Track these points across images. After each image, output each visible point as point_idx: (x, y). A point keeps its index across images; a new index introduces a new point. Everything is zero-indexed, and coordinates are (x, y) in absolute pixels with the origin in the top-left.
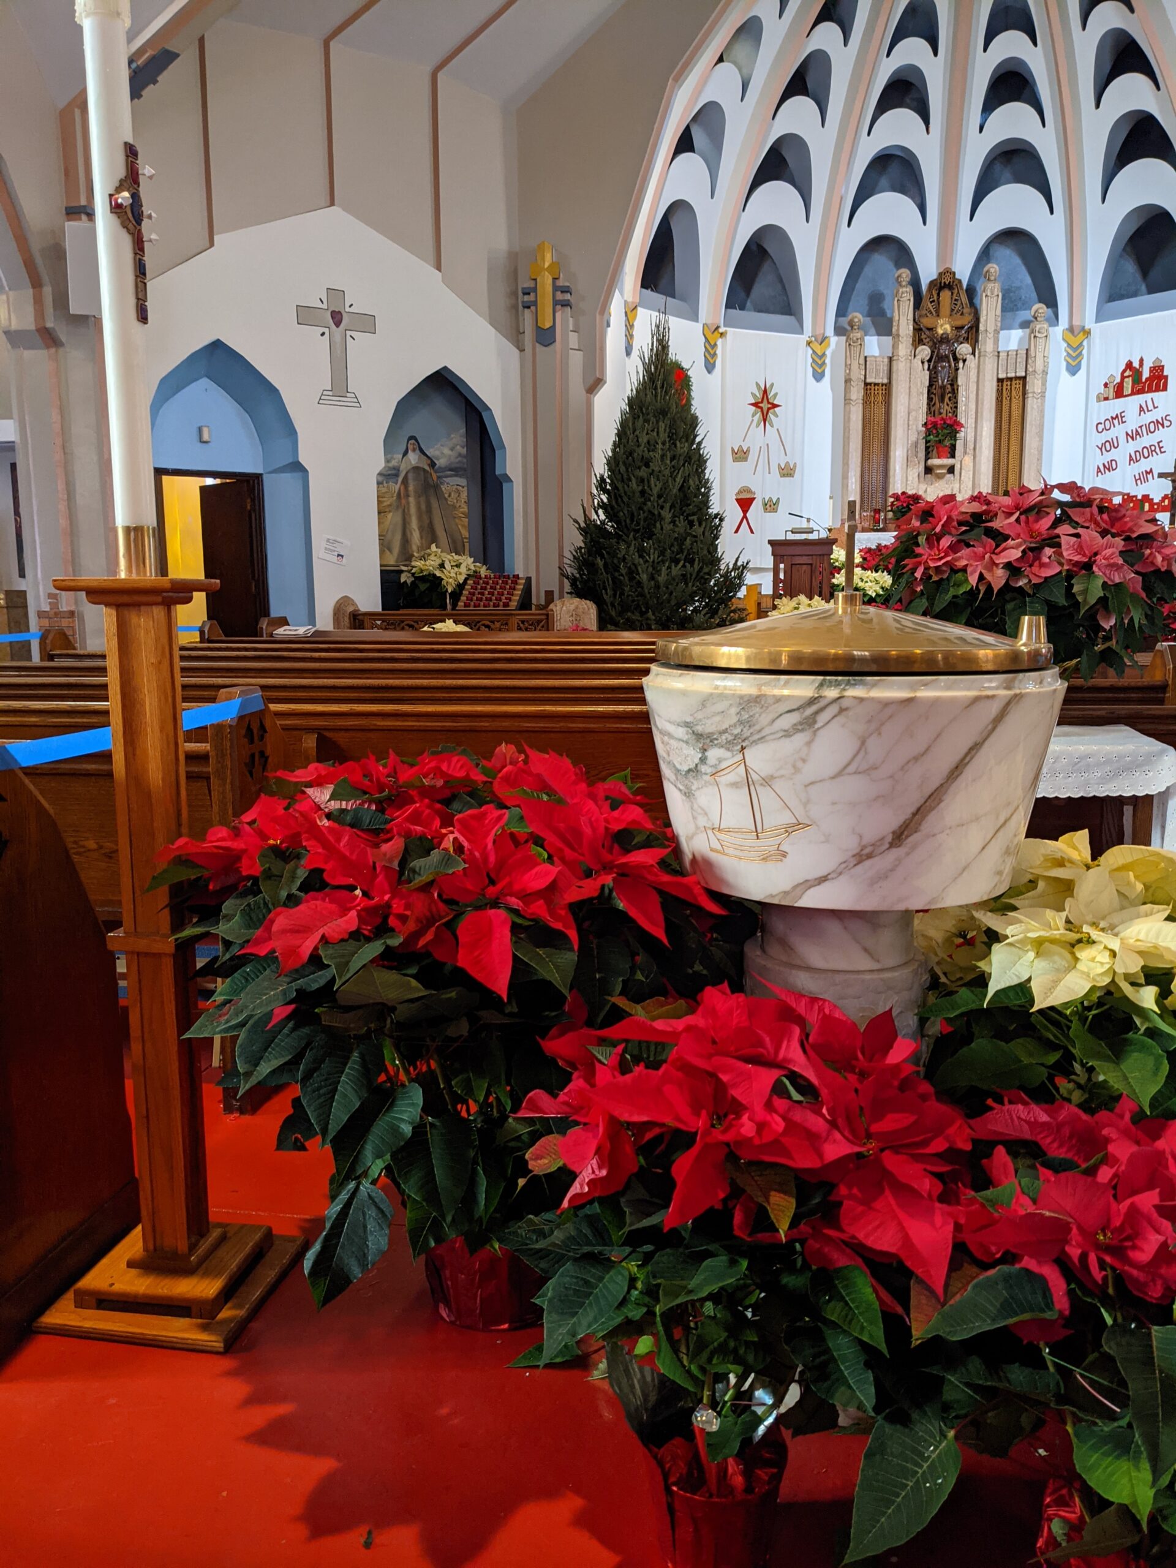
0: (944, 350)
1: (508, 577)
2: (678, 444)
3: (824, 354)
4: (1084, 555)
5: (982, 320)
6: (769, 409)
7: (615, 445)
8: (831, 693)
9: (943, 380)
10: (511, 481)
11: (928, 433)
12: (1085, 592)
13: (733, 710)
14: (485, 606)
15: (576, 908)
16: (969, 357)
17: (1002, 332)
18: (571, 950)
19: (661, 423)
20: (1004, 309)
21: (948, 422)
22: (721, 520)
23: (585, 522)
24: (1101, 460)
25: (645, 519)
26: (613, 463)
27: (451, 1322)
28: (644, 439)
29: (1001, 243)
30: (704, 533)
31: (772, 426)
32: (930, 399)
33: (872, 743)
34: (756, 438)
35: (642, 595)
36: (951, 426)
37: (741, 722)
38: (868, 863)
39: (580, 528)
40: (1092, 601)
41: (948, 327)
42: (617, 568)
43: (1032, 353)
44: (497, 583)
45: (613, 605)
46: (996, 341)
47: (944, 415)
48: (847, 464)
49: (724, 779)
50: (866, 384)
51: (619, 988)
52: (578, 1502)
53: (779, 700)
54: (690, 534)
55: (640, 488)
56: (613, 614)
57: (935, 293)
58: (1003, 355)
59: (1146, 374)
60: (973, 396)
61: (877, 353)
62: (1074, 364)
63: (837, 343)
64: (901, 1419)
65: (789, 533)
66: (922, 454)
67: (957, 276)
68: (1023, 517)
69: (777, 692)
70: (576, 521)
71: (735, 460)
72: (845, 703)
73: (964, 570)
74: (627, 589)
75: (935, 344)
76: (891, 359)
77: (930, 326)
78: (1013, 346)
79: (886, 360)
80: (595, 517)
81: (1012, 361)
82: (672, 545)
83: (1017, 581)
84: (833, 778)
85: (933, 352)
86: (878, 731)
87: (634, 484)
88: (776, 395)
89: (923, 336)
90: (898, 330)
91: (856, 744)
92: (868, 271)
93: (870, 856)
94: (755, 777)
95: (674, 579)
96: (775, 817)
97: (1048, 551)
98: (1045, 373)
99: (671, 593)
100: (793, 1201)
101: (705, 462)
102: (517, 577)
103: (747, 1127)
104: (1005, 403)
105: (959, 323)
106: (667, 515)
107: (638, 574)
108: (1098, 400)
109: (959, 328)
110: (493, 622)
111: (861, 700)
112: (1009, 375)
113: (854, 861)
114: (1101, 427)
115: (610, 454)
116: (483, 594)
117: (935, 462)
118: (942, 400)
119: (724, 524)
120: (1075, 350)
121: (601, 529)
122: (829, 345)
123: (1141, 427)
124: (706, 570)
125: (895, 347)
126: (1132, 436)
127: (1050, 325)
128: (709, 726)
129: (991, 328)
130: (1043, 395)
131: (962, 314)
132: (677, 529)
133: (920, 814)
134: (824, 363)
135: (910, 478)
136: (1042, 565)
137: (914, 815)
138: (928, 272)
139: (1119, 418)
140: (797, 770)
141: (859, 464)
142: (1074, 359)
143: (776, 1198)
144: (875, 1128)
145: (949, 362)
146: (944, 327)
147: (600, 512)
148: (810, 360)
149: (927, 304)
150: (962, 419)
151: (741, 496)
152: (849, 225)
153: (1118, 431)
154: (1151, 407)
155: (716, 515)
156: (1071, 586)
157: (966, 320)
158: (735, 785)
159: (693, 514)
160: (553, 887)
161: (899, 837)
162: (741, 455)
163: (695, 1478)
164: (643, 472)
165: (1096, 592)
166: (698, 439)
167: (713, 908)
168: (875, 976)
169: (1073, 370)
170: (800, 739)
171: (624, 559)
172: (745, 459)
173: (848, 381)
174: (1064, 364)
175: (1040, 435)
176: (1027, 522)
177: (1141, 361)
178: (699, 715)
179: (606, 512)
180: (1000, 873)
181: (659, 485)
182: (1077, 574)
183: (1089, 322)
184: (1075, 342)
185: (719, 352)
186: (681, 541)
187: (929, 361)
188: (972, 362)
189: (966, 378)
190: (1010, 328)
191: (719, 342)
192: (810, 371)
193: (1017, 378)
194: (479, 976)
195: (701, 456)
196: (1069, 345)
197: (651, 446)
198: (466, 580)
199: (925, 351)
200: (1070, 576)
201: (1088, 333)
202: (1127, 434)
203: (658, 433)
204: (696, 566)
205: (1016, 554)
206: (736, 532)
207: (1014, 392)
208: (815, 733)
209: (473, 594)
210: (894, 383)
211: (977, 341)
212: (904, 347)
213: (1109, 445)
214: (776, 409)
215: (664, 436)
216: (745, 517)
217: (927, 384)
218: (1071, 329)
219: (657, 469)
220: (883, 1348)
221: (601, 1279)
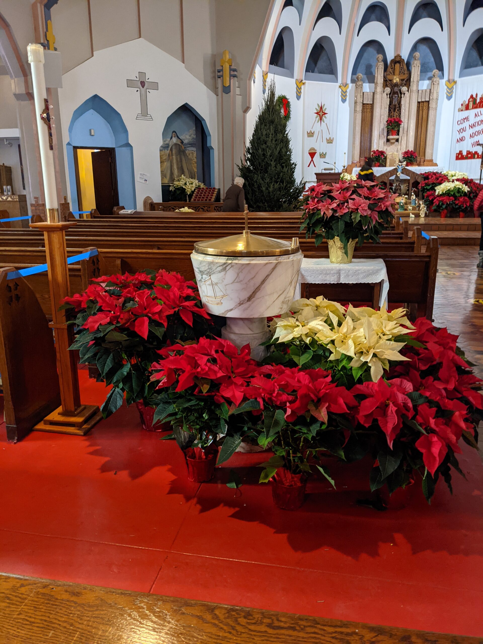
0: (396, 89)
1: (211, 189)
2: (278, 134)
3: (346, 91)
4: (356, 206)
5: (412, 76)
6: (323, 115)
7: (254, 135)
8: (230, 262)
9: (395, 102)
10: (213, 149)
11: (388, 125)
12: (355, 218)
13: (207, 265)
14: (202, 200)
15: (168, 317)
16: (406, 93)
17: (420, 82)
18: (164, 327)
19: (271, 126)
20: (421, 72)
21: (396, 120)
22: (295, 165)
23: (242, 166)
24: (459, 136)
25: (265, 165)
26: (252, 142)
27: (146, 430)
28: (264, 133)
29: (421, 43)
30: (288, 171)
31: (324, 122)
32: (390, 110)
33: (240, 274)
34: (317, 127)
35: (263, 196)
36: (398, 122)
37: (209, 268)
38: (242, 305)
39: (239, 169)
40: (357, 221)
41: (398, 79)
42: (253, 185)
43: (432, 91)
44: (207, 191)
45: (251, 199)
46: (418, 85)
47: (395, 117)
48: (355, 138)
49: (208, 283)
50: (363, 104)
51: (179, 338)
52: (169, 467)
53: (217, 263)
54: (282, 172)
55: (263, 153)
56: (252, 203)
57: (393, 65)
58: (420, 92)
59: (478, 101)
60: (407, 109)
61: (368, 91)
62: (449, 95)
63: (352, 87)
64: (232, 436)
65: (323, 170)
66: (385, 134)
67: (402, 58)
68: (342, 192)
69: (217, 261)
70: (238, 166)
71: (308, 136)
72: (233, 264)
73: (320, 210)
74: (257, 193)
75: (392, 87)
76: (374, 93)
77: (390, 79)
78: (425, 88)
79: (372, 94)
80: (246, 164)
81: (424, 94)
82: (275, 176)
83: (336, 213)
84: (232, 283)
85: (391, 90)
86: (241, 272)
87: (260, 151)
88: (325, 109)
89: (388, 83)
90: (377, 81)
91: (236, 275)
92: (365, 55)
93: (242, 304)
94: (213, 283)
95: (276, 190)
96: (219, 294)
97: (346, 204)
98: (437, 99)
99: (275, 195)
100: (209, 386)
101: (289, 142)
102: (215, 188)
103: (199, 369)
104: (421, 112)
105: (402, 78)
106: (273, 163)
107: (261, 187)
108: (459, 111)
109: (402, 80)
110: (204, 207)
111: (237, 264)
112: (423, 100)
113: (239, 305)
114: (459, 123)
115: (252, 138)
116: (201, 195)
117: (390, 137)
118: (395, 111)
119: (296, 167)
120: (450, 89)
121: (248, 168)
122: (348, 87)
123: (475, 123)
124: (289, 186)
125: (376, 88)
126: (471, 127)
127: (440, 79)
128: (202, 269)
129: (415, 80)
130: (436, 109)
131: (404, 74)
132: (277, 169)
133: (254, 293)
134: (346, 95)
135: (380, 144)
136: (344, 209)
137: (253, 293)
138: (390, 56)
139: (467, 119)
140: (223, 281)
141: (360, 138)
142: (449, 93)
143: (205, 386)
144: (236, 371)
145: (398, 94)
146: (396, 79)
147: (248, 162)
148: (340, 94)
149: (389, 69)
150: (402, 119)
151: (310, 152)
152: (358, 35)
153: (466, 124)
154: (479, 114)
155: (293, 163)
156: (351, 216)
157: (405, 77)
158: (209, 285)
159: (284, 163)
160: (161, 311)
161: (249, 299)
162: (310, 134)
163: (193, 456)
164: (264, 146)
165: (358, 219)
166: (286, 133)
167: (208, 317)
168: (251, 335)
169: (449, 98)
170: (223, 273)
171: (256, 181)
172: (313, 136)
173: (356, 103)
174: (445, 96)
175: (434, 126)
176: (343, 193)
177: (477, 95)
178: (200, 266)
179: (250, 162)
180: (281, 308)
181: (270, 152)
182: (354, 212)
183: (457, 78)
184: (450, 86)
185: (302, 91)
186: (278, 174)
187: (390, 94)
188: (407, 94)
189: (405, 101)
190: (424, 80)
191: (303, 87)
192: (340, 98)
193: (426, 101)
194: (140, 334)
195: (288, 139)
196: (448, 87)
197: (267, 135)
198: (195, 189)
199: (388, 90)
200: (352, 212)
201: (455, 82)
202: (470, 126)
203: (270, 130)
204: (285, 184)
205: (335, 205)
206: (309, 166)
207: (424, 108)
208: (226, 272)
209: (197, 195)
210: (375, 103)
211: (410, 85)
212: (379, 89)
213: (463, 130)
214: (326, 115)
215: (272, 131)
216: (312, 160)
217: (389, 104)
218: (449, 81)
219: (269, 145)
220: (228, 420)
221: (168, 407)
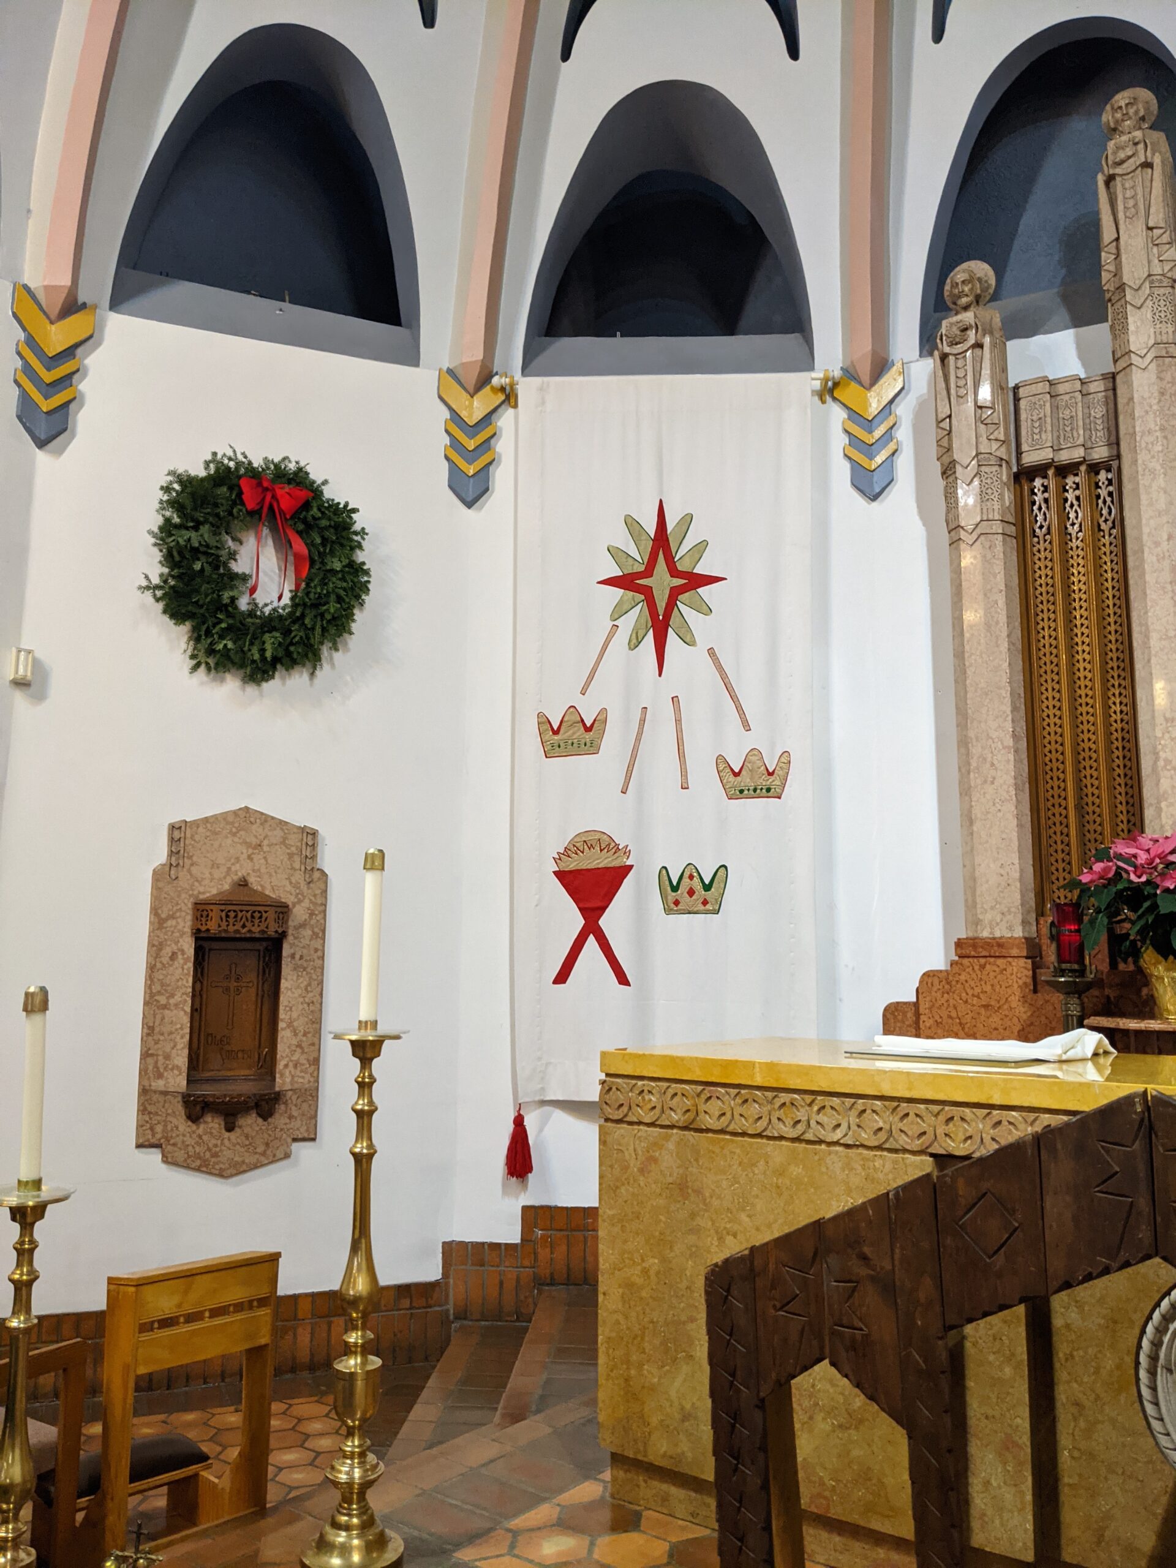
3: (884, 415)
6: (676, 590)
31: (688, 640)
34: (629, 681)
48: (967, 744)
50: (1024, 475)
71: (551, 751)
76: (1111, 379)
79: (1101, 384)
88: (701, 547)
122: (902, 386)
125: (1121, 342)
134: (890, 441)
148: (839, 441)
151: (571, 865)
162: (570, 735)
172: (592, 748)
185: (500, 446)
191: (507, 418)
192: (842, 471)
206: (562, 977)
210: (1126, 448)
214: (706, 592)
216: (592, 928)
